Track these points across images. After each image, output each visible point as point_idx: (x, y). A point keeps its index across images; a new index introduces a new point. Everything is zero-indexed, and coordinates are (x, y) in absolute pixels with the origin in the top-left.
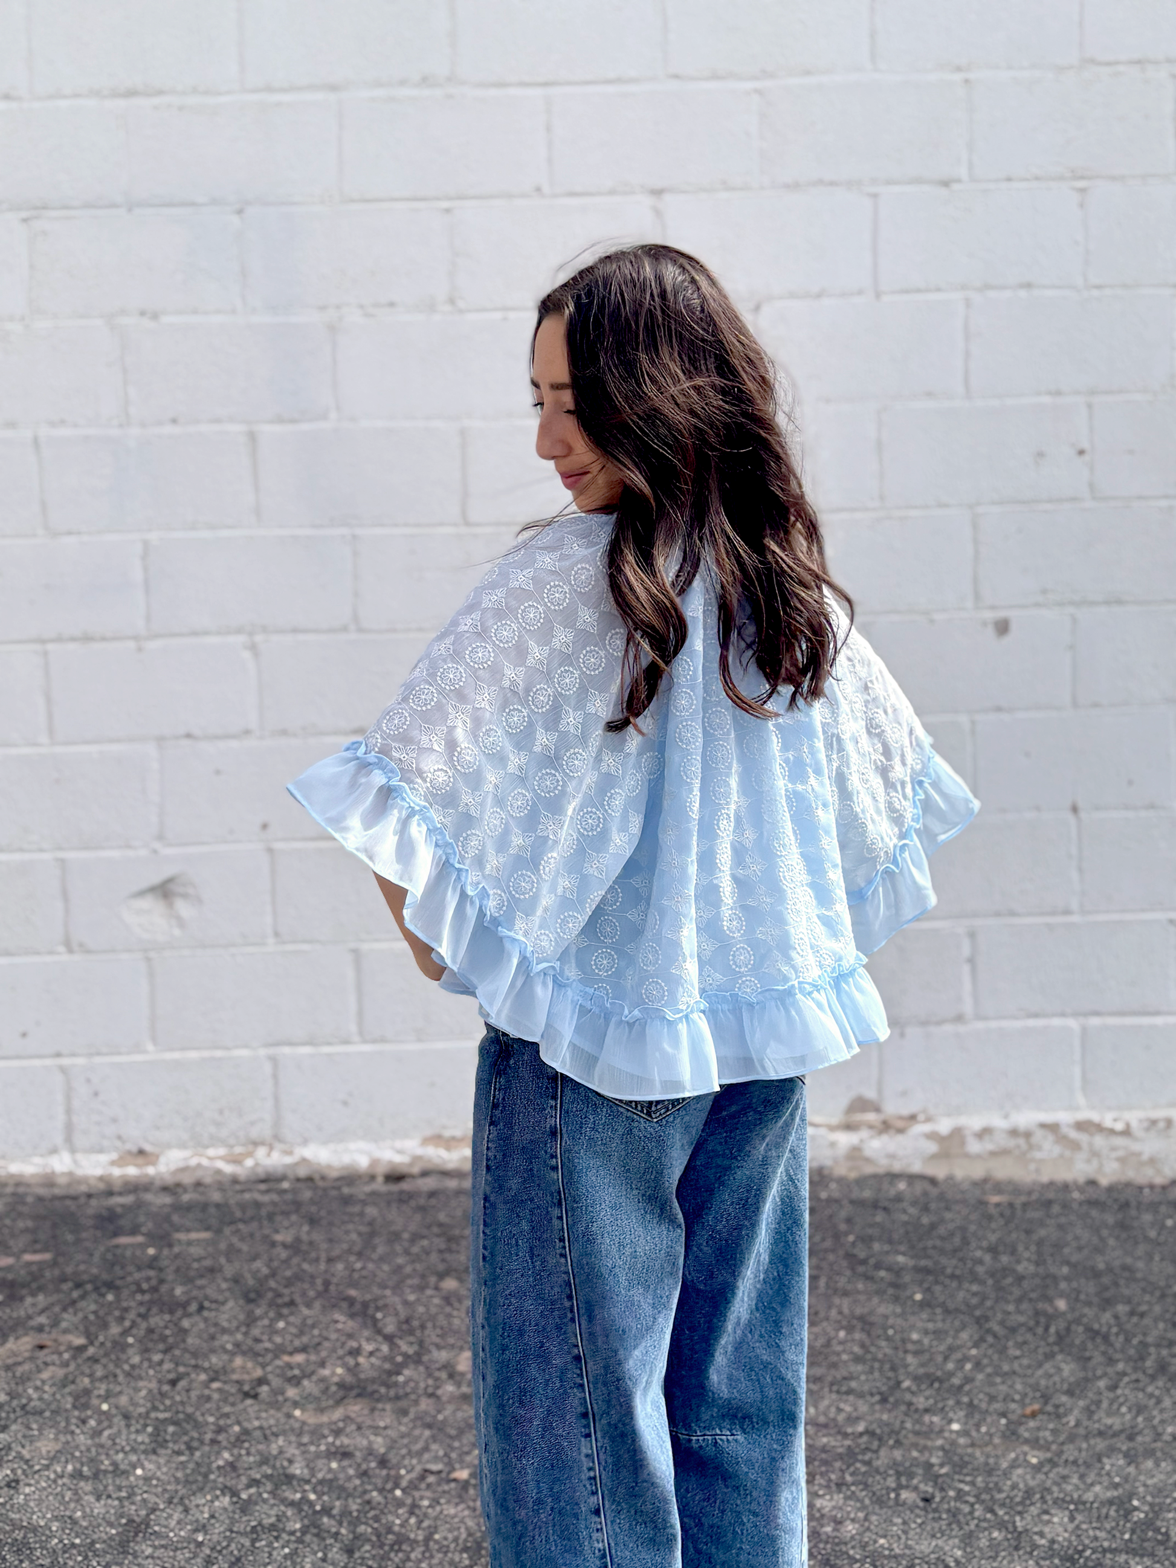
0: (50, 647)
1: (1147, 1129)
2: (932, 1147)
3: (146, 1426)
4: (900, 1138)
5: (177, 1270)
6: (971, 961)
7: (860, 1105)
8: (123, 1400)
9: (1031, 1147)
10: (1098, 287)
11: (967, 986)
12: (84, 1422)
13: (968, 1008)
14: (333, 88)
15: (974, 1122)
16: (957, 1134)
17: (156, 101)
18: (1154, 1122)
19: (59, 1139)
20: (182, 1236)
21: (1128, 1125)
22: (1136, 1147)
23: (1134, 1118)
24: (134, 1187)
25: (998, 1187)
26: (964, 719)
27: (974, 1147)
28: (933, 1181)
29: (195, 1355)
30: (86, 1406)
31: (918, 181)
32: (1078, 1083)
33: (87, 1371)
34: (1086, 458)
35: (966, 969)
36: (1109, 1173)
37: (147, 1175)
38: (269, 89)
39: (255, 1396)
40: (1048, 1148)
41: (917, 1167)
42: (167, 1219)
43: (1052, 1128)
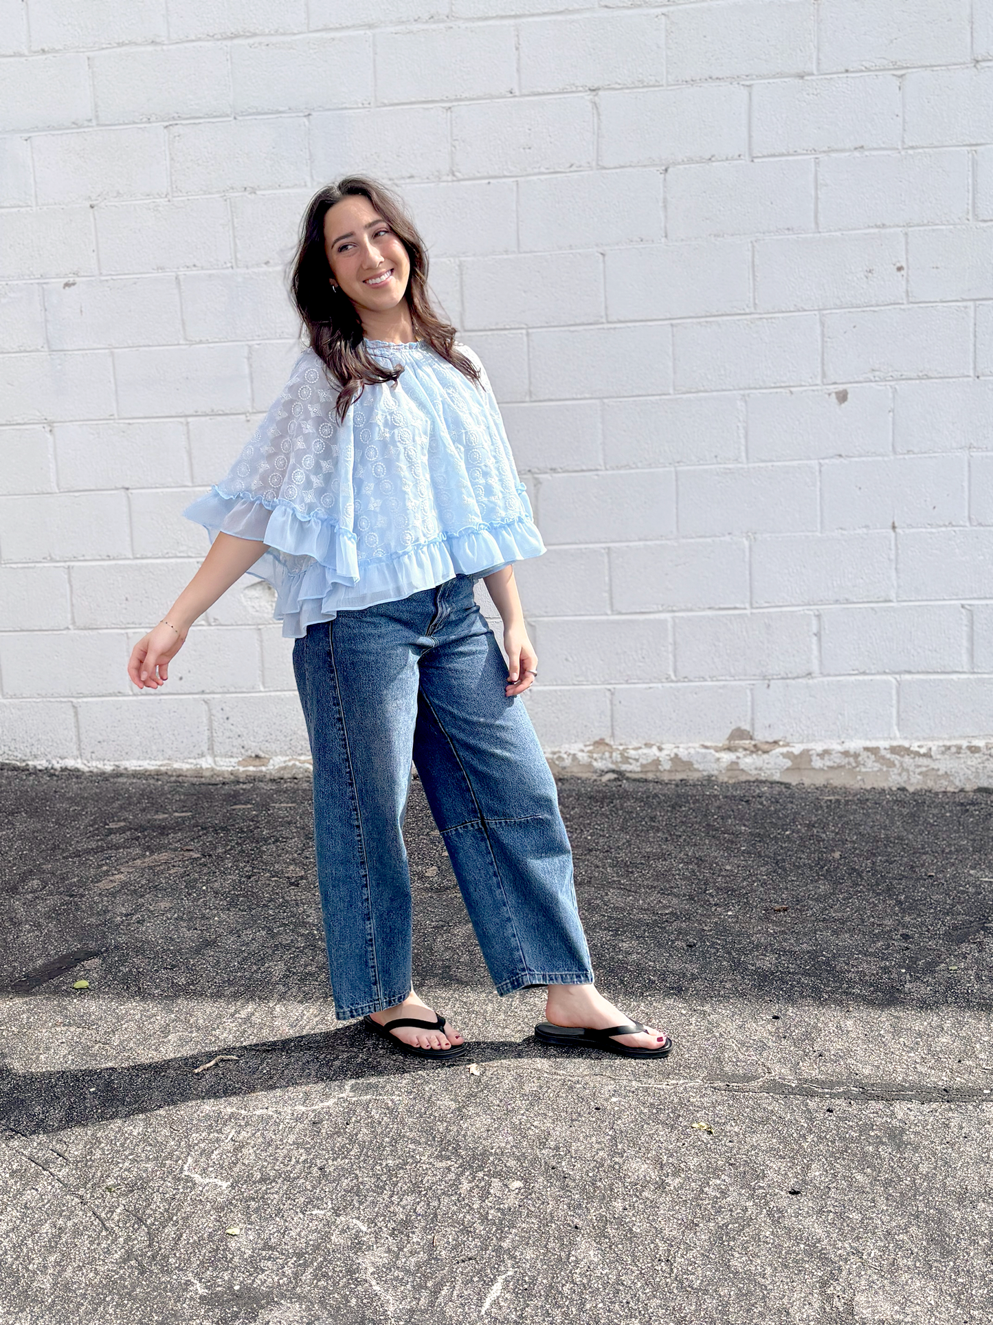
0: (190, 419)
1: (943, 753)
2: (789, 763)
3: (227, 897)
4: (765, 756)
5: (268, 822)
6: (818, 634)
7: (739, 734)
8: (216, 885)
9: (858, 764)
10: (912, 148)
11: (815, 652)
12: (190, 894)
13: (815, 668)
14: (370, 26)
15: (819, 747)
16: (806, 754)
17: (251, 41)
18: (949, 748)
19: (205, 748)
20: (277, 805)
21: (930, 749)
22: (935, 765)
23: (934, 746)
24: (253, 779)
25: (834, 790)
26: (814, 463)
27: (817, 763)
28: (788, 786)
29: (266, 864)
30: (194, 887)
31: (781, 75)
32: (894, 721)
33: (198, 870)
34: (902, 272)
35: (815, 639)
36: (915, 783)
37: (261, 771)
38: (327, 29)
39: (297, 885)
40: (871, 765)
41: (777, 777)
42: (270, 797)
43: (874, 751)
